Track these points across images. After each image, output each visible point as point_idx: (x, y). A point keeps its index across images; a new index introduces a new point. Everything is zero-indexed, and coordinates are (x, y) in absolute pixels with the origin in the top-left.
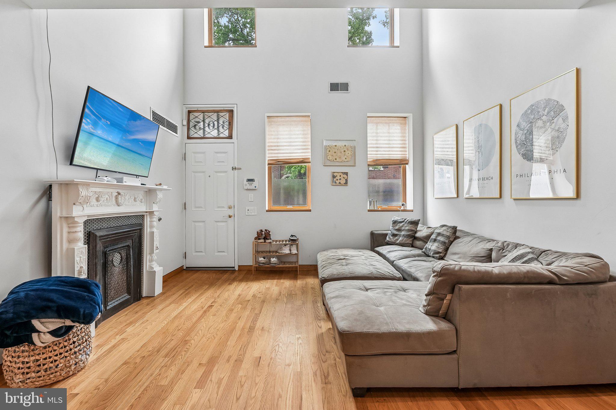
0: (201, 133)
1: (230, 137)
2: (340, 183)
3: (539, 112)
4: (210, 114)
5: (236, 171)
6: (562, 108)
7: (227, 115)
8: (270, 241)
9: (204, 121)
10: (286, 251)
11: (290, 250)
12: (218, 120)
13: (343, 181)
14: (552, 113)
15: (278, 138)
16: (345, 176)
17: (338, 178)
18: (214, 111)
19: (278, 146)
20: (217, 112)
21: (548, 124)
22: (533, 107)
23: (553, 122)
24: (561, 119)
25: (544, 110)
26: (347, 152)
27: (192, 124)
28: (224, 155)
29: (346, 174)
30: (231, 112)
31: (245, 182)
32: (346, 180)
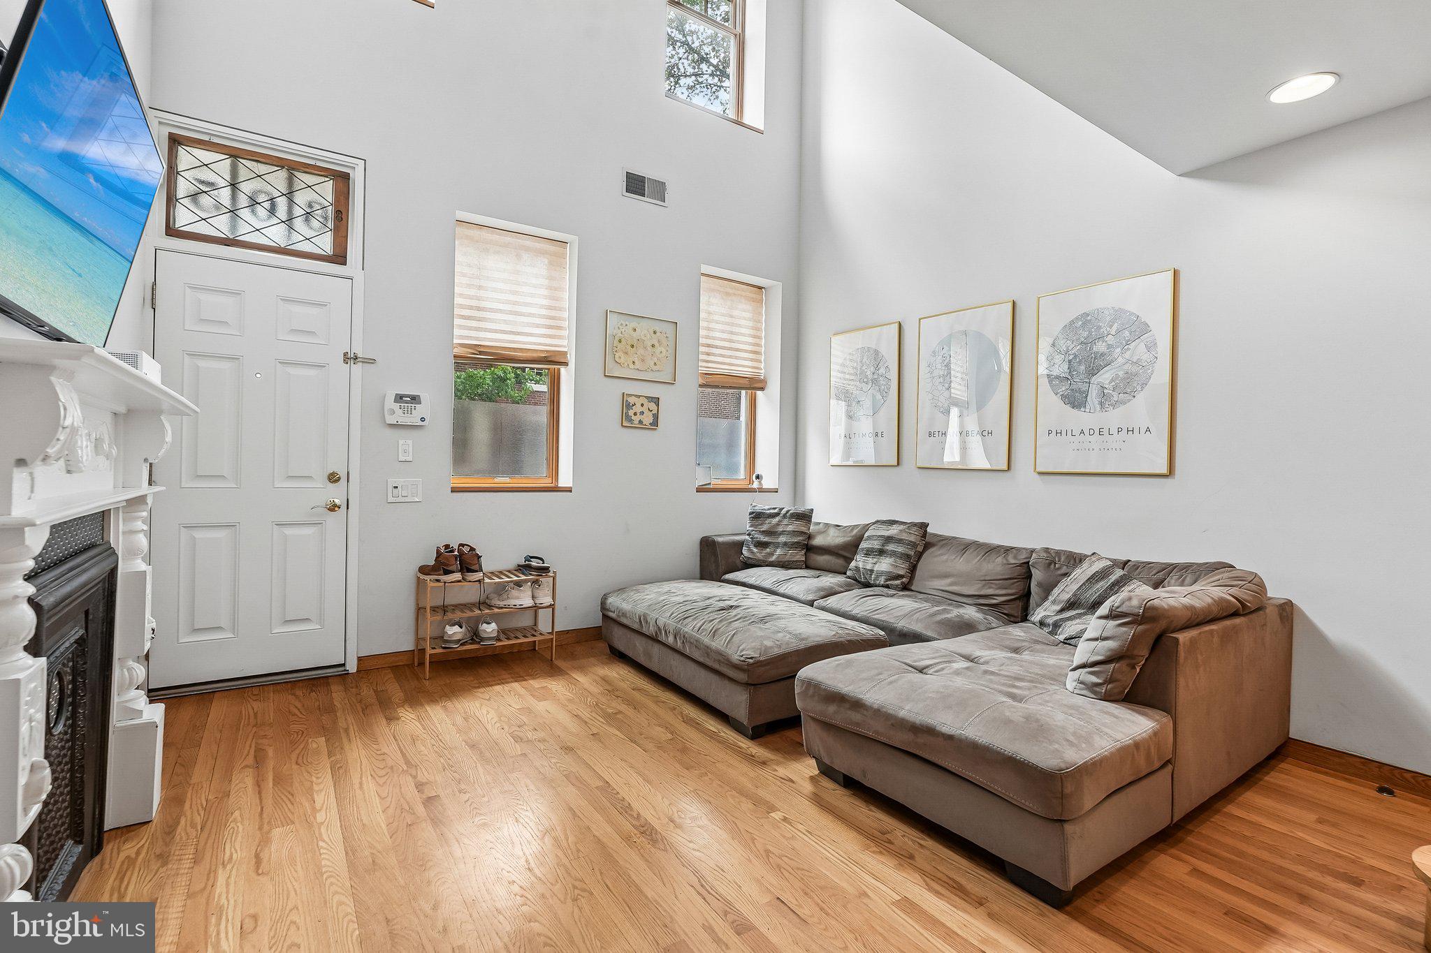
0: (221, 225)
1: (339, 257)
2: (641, 422)
3: (1099, 327)
4: (262, 169)
5: (357, 369)
6: (1145, 329)
7: (327, 188)
8: (479, 575)
9: (234, 185)
10: (523, 598)
11: (533, 597)
12: (290, 195)
13: (648, 419)
14: (1127, 333)
15: (480, 288)
16: (653, 406)
17: (638, 409)
18: (281, 163)
19: (479, 309)
20: (291, 167)
21: (1118, 350)
22: (1089, 318)
23: (1128, 349)
24: (1142, 346)
25: (1111, 327)
26: (658, 349)
27: (183, 188)
28: (314, 311)
29: (656, 401)
30: (342, 180)
31: (390, 402)
32: (656, 417)
